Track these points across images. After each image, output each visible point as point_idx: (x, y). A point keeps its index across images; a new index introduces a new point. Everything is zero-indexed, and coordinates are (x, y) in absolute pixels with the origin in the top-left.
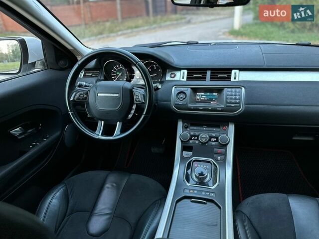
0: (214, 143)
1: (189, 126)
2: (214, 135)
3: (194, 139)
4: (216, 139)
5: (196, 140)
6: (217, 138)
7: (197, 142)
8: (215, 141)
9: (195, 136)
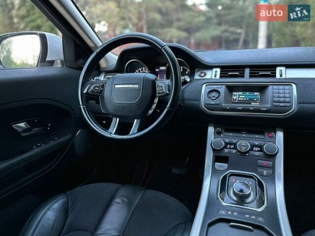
0: (257, 154)
1: (223, 131)
2: (257, 143)
3: (230, 148)
4: (259, 149)
5: (232, 148)
6: (261, 147)
7: (234, 151)
8: (258, 151)
9: (231, 144)
